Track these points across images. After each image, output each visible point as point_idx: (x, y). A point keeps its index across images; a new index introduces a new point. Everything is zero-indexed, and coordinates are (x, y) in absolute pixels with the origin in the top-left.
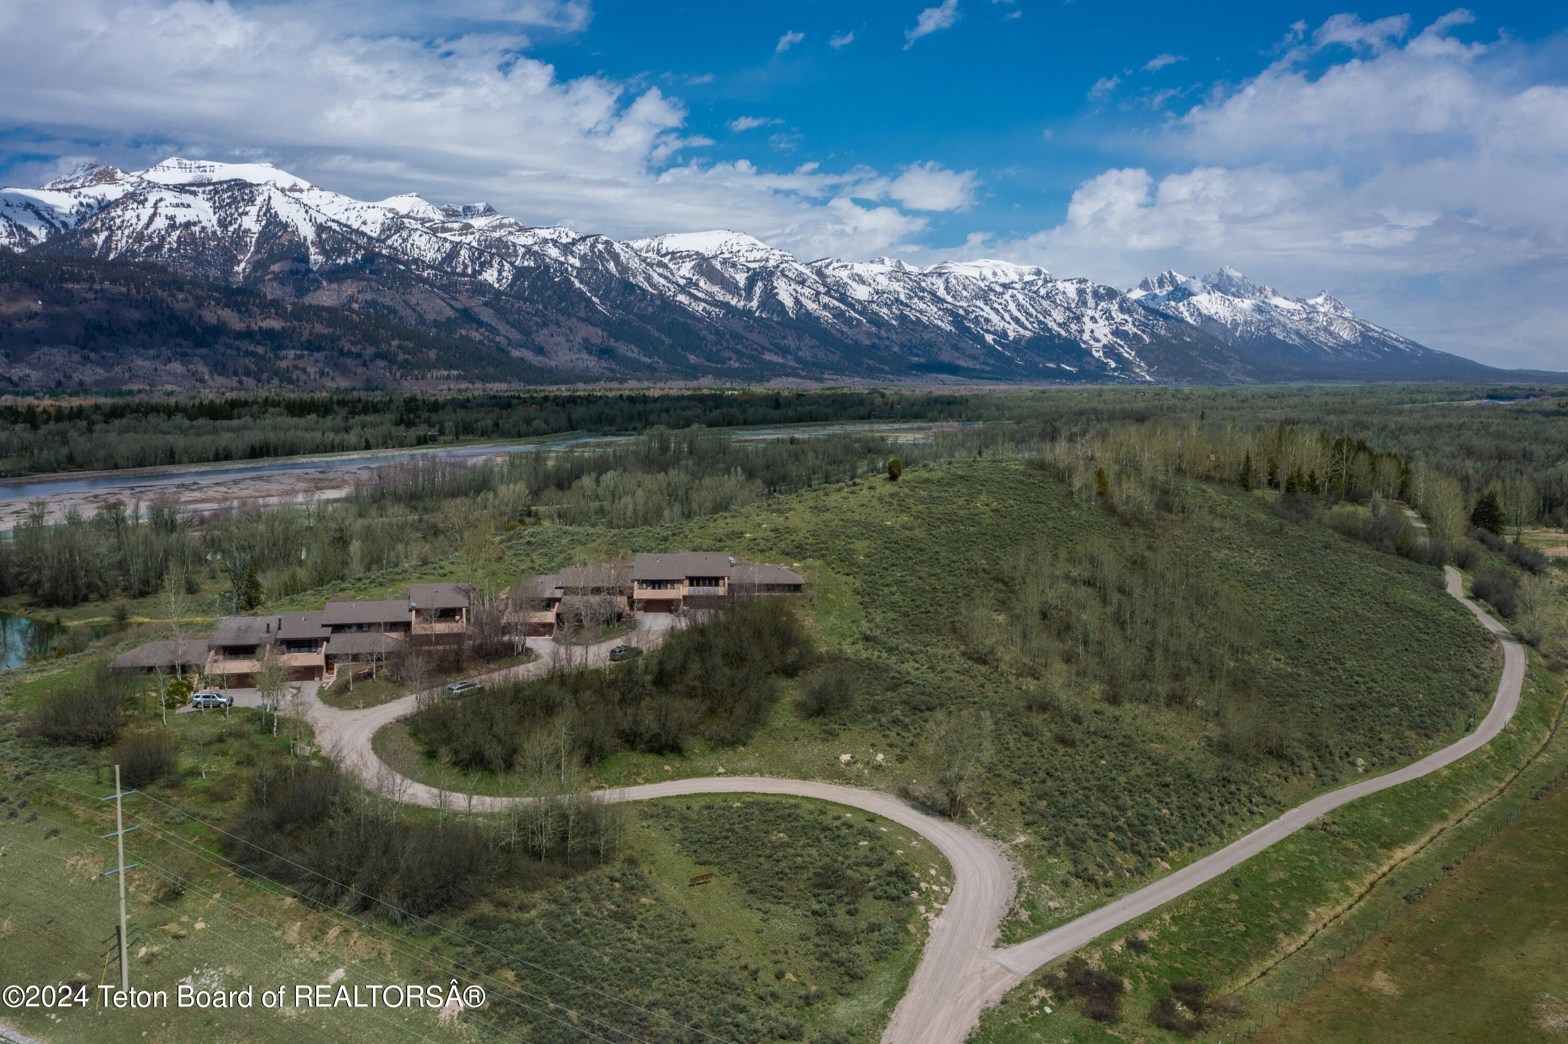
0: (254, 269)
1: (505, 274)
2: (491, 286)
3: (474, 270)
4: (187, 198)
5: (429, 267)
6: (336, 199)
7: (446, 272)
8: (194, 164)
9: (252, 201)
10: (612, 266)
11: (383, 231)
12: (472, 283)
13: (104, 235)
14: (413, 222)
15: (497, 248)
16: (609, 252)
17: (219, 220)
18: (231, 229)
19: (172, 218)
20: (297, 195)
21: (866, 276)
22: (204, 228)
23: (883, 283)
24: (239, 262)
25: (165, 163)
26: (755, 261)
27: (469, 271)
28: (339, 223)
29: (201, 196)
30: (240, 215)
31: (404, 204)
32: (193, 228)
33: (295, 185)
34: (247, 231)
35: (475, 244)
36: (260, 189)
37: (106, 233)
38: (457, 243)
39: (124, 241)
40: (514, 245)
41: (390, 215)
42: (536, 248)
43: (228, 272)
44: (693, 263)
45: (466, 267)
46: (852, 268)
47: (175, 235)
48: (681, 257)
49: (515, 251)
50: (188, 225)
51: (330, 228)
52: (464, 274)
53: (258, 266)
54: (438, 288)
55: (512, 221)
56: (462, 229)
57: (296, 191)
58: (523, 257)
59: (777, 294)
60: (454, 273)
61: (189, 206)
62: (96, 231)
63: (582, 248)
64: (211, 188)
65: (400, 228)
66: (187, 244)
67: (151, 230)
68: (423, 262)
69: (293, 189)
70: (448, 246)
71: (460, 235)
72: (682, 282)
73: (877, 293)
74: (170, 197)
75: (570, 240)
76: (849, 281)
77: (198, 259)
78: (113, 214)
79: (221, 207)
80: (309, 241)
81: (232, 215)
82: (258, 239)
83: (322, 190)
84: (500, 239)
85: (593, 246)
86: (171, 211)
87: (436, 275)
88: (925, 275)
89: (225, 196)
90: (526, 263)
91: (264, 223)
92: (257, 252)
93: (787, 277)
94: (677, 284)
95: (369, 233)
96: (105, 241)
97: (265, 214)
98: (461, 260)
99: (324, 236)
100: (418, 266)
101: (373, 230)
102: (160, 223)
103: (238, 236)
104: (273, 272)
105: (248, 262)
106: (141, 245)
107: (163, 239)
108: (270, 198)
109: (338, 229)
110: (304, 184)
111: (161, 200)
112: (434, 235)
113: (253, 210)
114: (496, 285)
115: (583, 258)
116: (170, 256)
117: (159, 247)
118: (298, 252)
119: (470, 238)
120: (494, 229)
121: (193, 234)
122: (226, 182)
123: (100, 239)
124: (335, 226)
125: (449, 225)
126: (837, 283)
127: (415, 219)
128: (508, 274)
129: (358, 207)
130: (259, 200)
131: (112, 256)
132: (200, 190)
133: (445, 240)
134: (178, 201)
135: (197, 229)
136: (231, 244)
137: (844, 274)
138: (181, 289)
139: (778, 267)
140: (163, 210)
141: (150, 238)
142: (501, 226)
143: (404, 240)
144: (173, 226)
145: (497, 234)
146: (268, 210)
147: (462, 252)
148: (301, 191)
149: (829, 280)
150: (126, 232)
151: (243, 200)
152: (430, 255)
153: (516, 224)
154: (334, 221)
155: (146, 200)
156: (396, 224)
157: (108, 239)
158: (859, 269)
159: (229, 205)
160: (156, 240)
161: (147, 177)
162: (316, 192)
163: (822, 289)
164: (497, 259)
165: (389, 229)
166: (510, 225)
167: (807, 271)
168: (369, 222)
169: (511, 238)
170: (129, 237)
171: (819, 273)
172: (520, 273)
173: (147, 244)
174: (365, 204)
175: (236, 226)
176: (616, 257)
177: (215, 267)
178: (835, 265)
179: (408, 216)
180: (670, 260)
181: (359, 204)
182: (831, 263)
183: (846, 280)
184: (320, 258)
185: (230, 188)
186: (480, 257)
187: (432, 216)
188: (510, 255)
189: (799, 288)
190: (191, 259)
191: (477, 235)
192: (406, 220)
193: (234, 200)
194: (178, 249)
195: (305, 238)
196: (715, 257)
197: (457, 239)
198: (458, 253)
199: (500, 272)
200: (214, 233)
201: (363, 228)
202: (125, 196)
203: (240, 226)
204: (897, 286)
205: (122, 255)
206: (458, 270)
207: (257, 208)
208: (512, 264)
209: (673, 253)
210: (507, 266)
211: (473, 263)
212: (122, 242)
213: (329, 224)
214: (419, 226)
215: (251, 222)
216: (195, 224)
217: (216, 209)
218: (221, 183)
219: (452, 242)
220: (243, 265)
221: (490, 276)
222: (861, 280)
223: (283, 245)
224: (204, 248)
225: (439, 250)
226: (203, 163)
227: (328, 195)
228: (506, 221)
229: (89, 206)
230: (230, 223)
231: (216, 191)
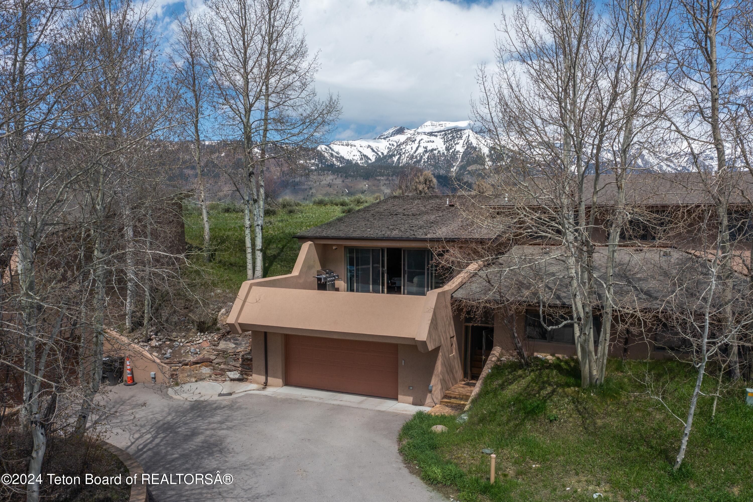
0: (460, 169)
4: (433, 138)
8: (437, 123)
9: (461, 137)
13: (397, 157)
17: (446, 148)
18: (451, 151)
19: (426, 148)
22: (439, 151)
24: (454, 166)
25: (426, 124)
28: (500, 146)
29: (439, 137)
30: (455, 144)
32: (434, 152)
34: (458, 152)
36: (465, 131)
37: (398, 156)
43: (449, 171)
44: (687, 158)
47: (427, 155)
48: (680, 155)
50: (432, 150)
51: (496, 148)
53: (462, 168)
61: (433, 142)
62: (394, 156)
64: (444, 133)
66: (431, 159)
67: (417, 153)
69: (480, 132)
72: (680, 168)
74: (426, 138)
77: (436, 166)
78: (402, 147)
79: (447, 141)
80: (486, 155)
81: (452, 144)
82: (463, 155)
86: (425, 144)
89: (449, 136)
91: (465, 147)
92: (462, 161)
94: (676, 169)
95: (515, 150)
96: (398, 160)
97: (466, 143)
99: (492, 152)
102: (421, 150)
103: (454, 155)
104: (468, 170)
105: (457, 167)
106: (412, 160)
107: (421, 157)
108: (469, 135)
109: (499, 148)
111: (422, 140)
113: (461, 142)
116: (424, 165)
117: (419, 161)
118: (480, 159)
121: (434, 154)
122: (450, 130)
123: (395, 159)
130: (464, 137)
131: (400, 165)
132: (439, 134)
134: (429, 140)
135: (436, 152)
136: (450, 158)
140: (422, 144)
141: (416, 157)
144: (426, 151)
146: (468, 141)
150: (407, 155)
151: (457, 137)
154: (498, 145)
155: (415, 140)
157: (399, 158)
159: (451, 140)
160: (418, 158)
161: (417, 131)
170: (407, 157)
173: (415, 160)
175: (453, 150)
177: (443, 169)
180: (673, 157)
184: (490, 163)
185: (452, 132)
190: (433, 166)
193: (453, 138)
194: (428, 161)
195: (484, 154)
196: (701, 154)
200: (443, 153)
201: (512, 148)
202: (407, 139)
203: (455, 149)
205: (404, 165)
207: (463, 141)
209: (675, 153)
212: (404, 159)
213: (496, 146)
215: (460, 148)
216: (435, 150)
217: (445, 142)
218: (448, 130)
220: (455, 168)
223: (473, 157)
224: (439, 161)
226: (441, 123)
229: (393, 145)
230: (451, 149)
231: (446, 134)
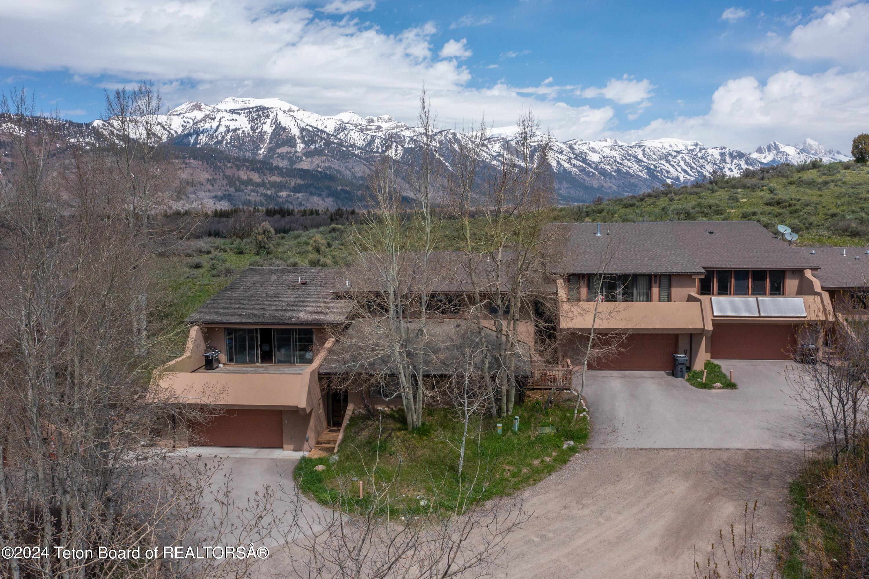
0: (269, 152)
1: (398, 152)
2: (391, 158)
3: (382, 150)
4: (235, 116)
5: (359, 148)
6: (311, 115)
7: (368, 151)
8: (240, 100)
9: (268, 116)
10: (456, 147)
11: (335, 131)
12: (381, 156)
14: (351, 126)
15: (395, 138)
16: (454, 139)
17: (251, 127)
18: (257, 131)
19: (228, 127)
20: (292, 113)
21: (597, 148)
22: (243, 131)
23: (607, 152)
24: (261, 148)
25: (226, 100)
26: (534, 142)
27: (380, 150)
28: (312, 127)
29: (242, 115)
30: (262, 124)
31: (345, 117)
32: (238, 132)
33: (290, 109)
34: (265, 132)
35: (383, 136)
36: (272, 110)
37: (195, 136)
38: (374, 136)
39: (204, 139)
40: (404, 136)
41: (339, 123)
42: (415, 138)
43: (256, 154)
44: (500, 144)
45: (378, 148)
46: (589, 144)
47: (229, 135)
48: (494, 141)
49: (404, 139)
50: (236, 130)
51: (307, 129)
52: (377, 152)
53: (271, 150)
54: (363, 160)
55: (403, 124)
56: (376, 129)
57: (291, 111)
58: (408, 143)
59: (547, 159)
60: (372, 151)
61: (236, 120)
62: (190, 135)
63: (440, 137)
64: (248, 110)
65: (344, 129)
66: (235, 140)
67: (217, 133)
68: (355, 146)
69: (290, 111)
70: (369, 138)
71: (376, 132)
72: (495, 154)
73: (604, 157)
74: (227, 116)
75: (434, 133)
76: (588, 152)
77: (240, 147)
78: (199, 126)
79: (252, 120)
80: (296, 137)
81: (258, 124)
82: (271, 136)
83: (304, 111)
84: (396, 134)
85: (446, 136)
86: (227, 123)
87: (362, 153)
88: (631, 147)
89: (255, 114)
90: (410, 146)
91: (274, 128)
92: (270, 143)
93: (553, 150)
94: (492, 155)
95: (328, 132)
96: (195, 140)
97: (274, 123)
98: (375, 145)
99: (304, 133)
100: (353, 148)
101: (330, 130)
102: (222, 129)
103: (261, 135)
104: (278, 153)
105: (265, 148)
106: (212, 141)
107: (223, 138)
108: (277, 115)
109: (311, 130)
110: (295, 108)
111: (223, 117)
112: (362, 132)
113: (268, 121)
114: (394, 158)
115: (440, 142)
116: (226, 146)
117: (221, 142)
118: (290, 141)
119: (380, 134)
120: (393, 129)
121: (238, 135)
122: (255, 107)
123: (192, 140)
124: (310, 128)
125: (370, 127)
126: (581, 153)
127: (352, 124)
128: (400, 152)
129: (323, 119)
130: (272, 116)
131: (198, 146)
132: (242, 112)
133: (368, 135)
134: (231, 118)
135: (240, 132)
136: (257, 139)
137: (585, 148)
138: (229, 162)
139: (547, 144)
140: (223, 123)
141: (217, 137)
142: (397, 127)
143: (346, 135)
144: (228, 131)
145: (395, 131)
146: (276, 121)
147: (376, 141)
148: (294, 111)
149: (576, 151)
150: (205, 135)
151: (264, 116)
152: (360, 143)
153: (405, 125)
154: (309, 126)
155: (215, 118)
156: (342, 128)
157: (197, 139)
158: (593, 144)
159: (257, 119)
160: (220, 138)
161: (217, 107)
162: (301, 112)
163: (573, 156)
164: (395, 144)
165: (339, 130)
166: (402, 126)
167: (564, 146)
168: (328, 127)
169: (402, 133)
170: (206, 137)
171: (571, 147)
172: (406, 151)
173: (215, 140)
174: (326, 117)
175: (260, 130)
176: (458, 141)
177: (249, 151)
178: (579, 143)
179: (348, 123)
180: (488, 142)
181: (323, 118)
182: (577, 142)
183: (586, 151)
184: (302, 145)
185: (257, 110)
186: (385, 143)
187: (361, 122)
188: (402, 142)
189: (559, 156)
190: (237, 147)
191: (384, 132)
192: (347, 125)
193: (259, 116)
194: (231, 142)
195: (295, 135)
196: (512, 140)
197: (374, 134)
198: (374, 141)
199: (396, 151)
200: (249, 134)
201: (325, 130)
202: (205, 116)
203: (262, 129)
204: (614, 153)
205: (203, 146)
206: (374, 150)
207: (270, 120)
208: (403, 146)
209: (489, 139)
210: (400, 148)
211: (382, 146)
213: (307, 127)
214: (354, 128)
215: (267, 128)
216: (239, 129)
217: (250, 121)
218: (253, 108)
219: (371, 136)
220: (263, 150)
221: (391, 153)
222: (595, 151)
223: (283, 139)
224: (243, 142)
225: (364, 140)
226: (245, 99)
227: (307, 113)
228: (400, 124)
229: (188, 122)
230: (257, 129)
231: (250, 113)
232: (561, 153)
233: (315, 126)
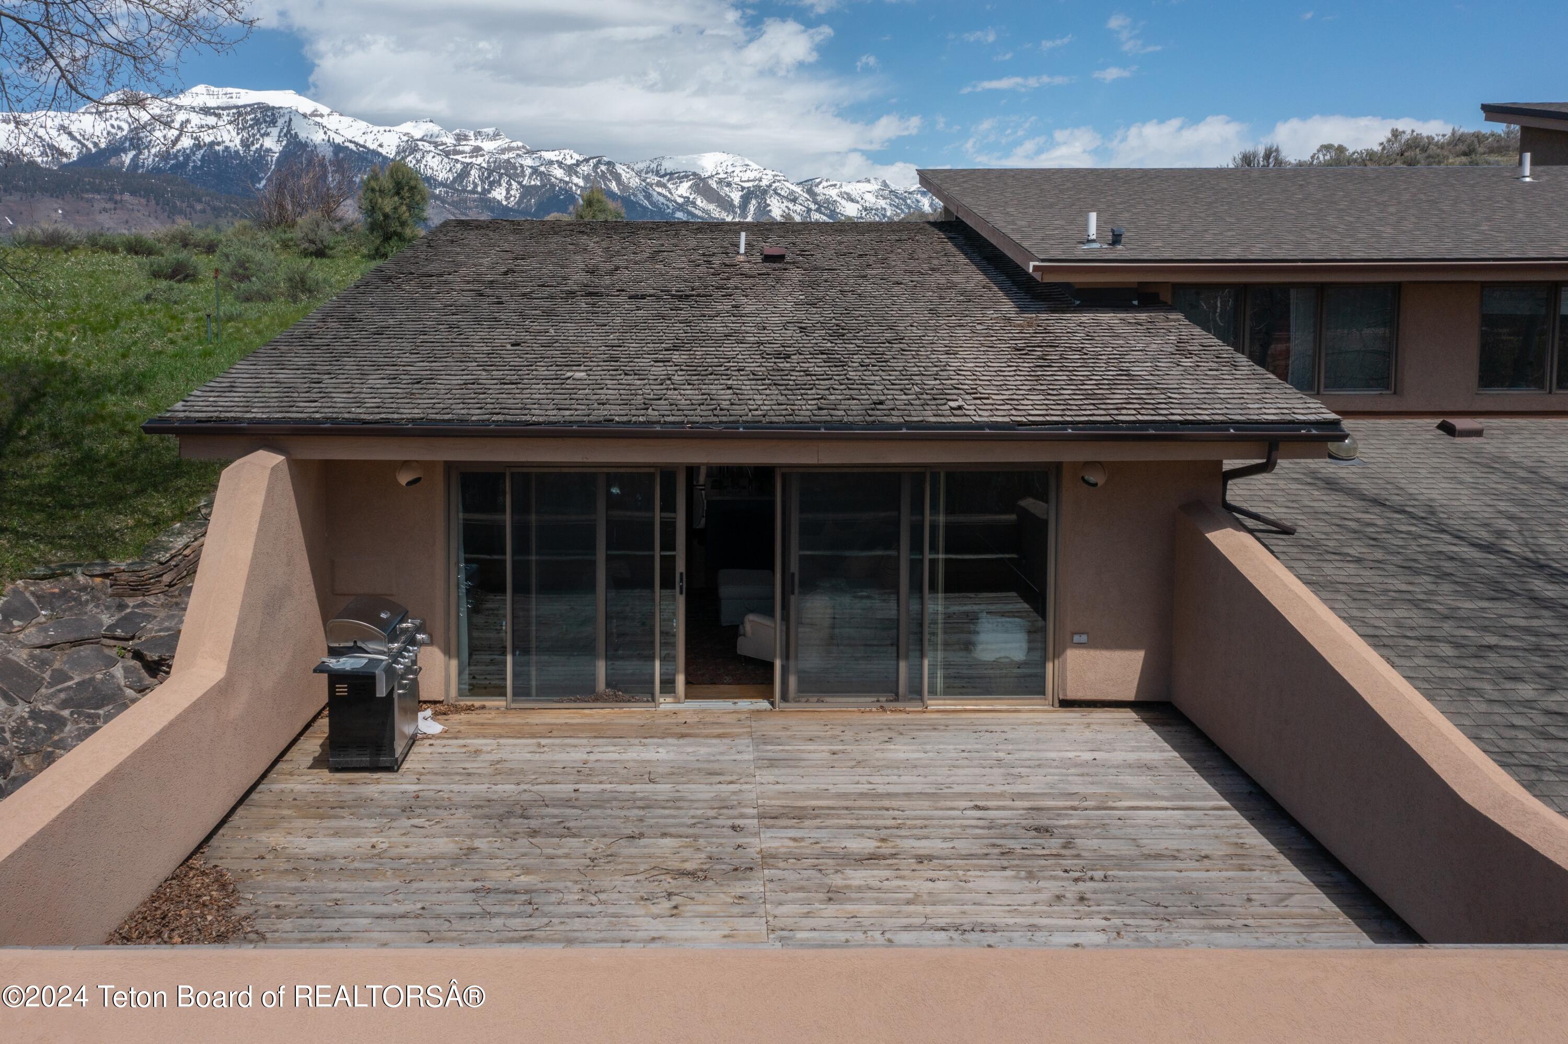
1: (512, 192)
2: (499, 202)
3: (483, 188)
4: (211, 120)
5: (442, 184)
6: (354, 124)
7: (458, 190)
8: (221, 91)
9: (273, 123)
10: (613, 185)
11: (398, 153)
12: (481, 200)
13: (131, 154)
14: (426, 144)
15: (506, 169)
16: (611, 173)
17: (242, 141)
18: (253, 148)
19: (197, 139)
20: (318, 119)
21: (854, 194)
22: (227, 148)
23: (870, 199)
24: (260, 180)
25: (195, 88)
26: (748, 181)
27: (479, 189)
28: (356, 144)
29: (225, 118)
30: (262, 136)
31: (417, 130)
32: (217, 148)
33: (316, 110)
34: (269, 150)
35: (484, 165)
36: (282, 112)
37: (134, 152)
38: (468, 164)
39: (150, 160)
40: (522, 166)
41: (405, 138)
42: (542, 169)
43: (249, 188)
44: (690, 183)
45: (476, 186)
46: (841, 186)
47: (199, 154)
48: (679, 178)
49: (523, 171)
50: (212, 144)
51: (347, 147)
52: (474, 191)
53: (278, 183)
54: (449, 204)
55: (520, 144)
56: (472, 152)
57: (316, 116)
58: (530, 177)
59: (770, 211)
60: (464, 190)
61: (213, 127)
62: (125, 151)
63: (585, 169)
64: (235, 111)
65: (414, 150)
66: (210, 162)
67: (177, 148)
68: (435, 180)
69: (314, 114)
70: (459, 166)
71: (471, 157)
72: (680, 200)
73: (866, 209)
74: (196, 119)
75: (574, 162)
76: (839, 199)
77: (221, 176)
78: (141, 134)
79: (244, 129)
82: (278, 158)
83: (341, 115)
84: (508, 161)
85: (596, 167)
86: (196, 132)
87: (447, 193)
88: (910, 193)
89: (248, 118)
90: (533, 183)
91: (284, 143)
92: (277, 170)
93: (779, 195)
94: (675, 202)
95: (384, 153)
96: (132, 160)
97: (285, 135)
98: (471, 179)
99: (341, 156)
100: (430, 184)
101: (389, 150)
102: (186, 143)
103: (260, 155)
105: (268, 180)
106: (167, 163)
107: (187, 157)
108: (290, 120)
109: (354, 149)
110: (324, 110)
111: (187, 121)
112: (447, 156)
114: (504, 203)
115: (586, 178)
116: (194, 173)
117: (184, 165)
119: (480, 160)
120: (503, 151)
121: (216, 153)
122: (249, 105)
123: (127, 158)
124: (352, 146)
125: (461, 148)
126: (827, 201)
127: (430, 143)
128: (515, 192)
129: (375, 131)
130: (281, 123)
131: (140, 171)
132: (225, 113)
133: (457, 161)
134: (204, 123)
135: (220, 148)
136: (253, 163)
137: (833, 193)
138: (199, 201)
139: (771, 186)
140: (189, 131)
141: (176, 156)
142: (510, 149)
143: (418, 161)
144: (198, 146)
145: (506, 157)
146: (289, 131)
147: (473, 172)
148: (322, 116)
149: (819, 198)
150: (153, 151)
151: (265, 121)
152: (442, 176)
153: (524, 147)
154: (351, 142)
155: (173, 121)
156: (411, 147)
157: (136, 157)
158: (847, 188)
159: (252, 126)
160: (181, 158)
161: (177, 101)
162: (336, 117)
163: (813, 207)
164: (505, 179)
165: (404, 151)
166: (518, 148)
167: (798, 190)
168: (385, 145)
169: (519, 160)
170: (155, 155)
171: (810, 192)
172: (527, 191)
173: (172, 162)
174: (382, 129)
175: (258, 146)
176: (618, 177)
177: (237, 183)
178: (825, 184)
179: (422, 140)
180: (668, 181)
181: (376, 129)
182: (820, 183)
183: (835, 198)
185: (253, 111)
186: (489, 177)
187: (444, 139)
188: (517, 175)
189: (791, 205)
190: (214, 176)
191: (487, 158)
192: (420, 143)
193: (257, 122)
194: (202, 167)
195: (323, 159)
196: (711, 177)
197: (468, 160)
198: (469, 174)
199: (508, 191)
200: (237, 152)
201: (380, 150)
202: (153, 118)
203: (262, 146)
204: (882, 203)
205: (147, 171)
206: (469, 188)
207: (278, 130)
208: (520, 183)
209: (671, 174)
210: (515, 185)
211: (483, 182)
212: (149, 158)
213: (347, 144)
214: (432, 149)
215: (272, 143)
216: (219, 144)
217: (239, 130)
218: (245, 106)
219: (463, 163)
220: (263, 182)
221: (499, 194)
222: (851, 199)
223: (302, 164)
224: (227, 166)
225: (450, 170)
226: (230, 90)
227: (347, 120)
228: (514, 144)
229: (120, 128)
230: (253, 144)
231: (240, 114)
232: (794, 200)
233: (362, 143)
